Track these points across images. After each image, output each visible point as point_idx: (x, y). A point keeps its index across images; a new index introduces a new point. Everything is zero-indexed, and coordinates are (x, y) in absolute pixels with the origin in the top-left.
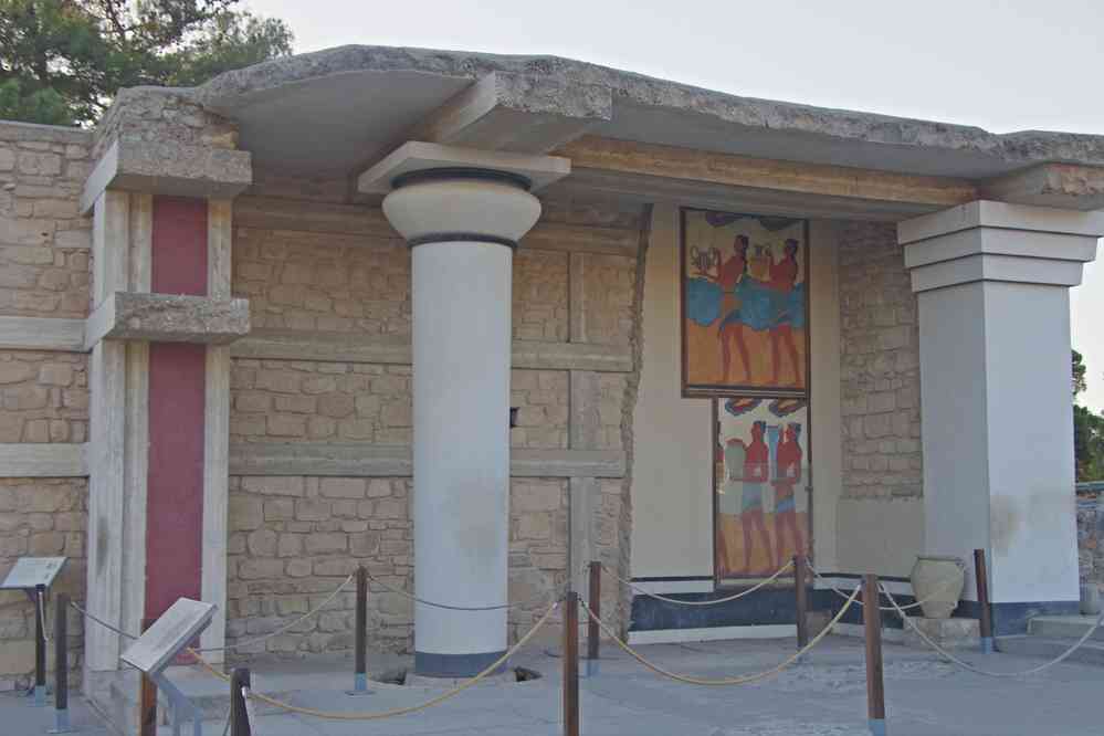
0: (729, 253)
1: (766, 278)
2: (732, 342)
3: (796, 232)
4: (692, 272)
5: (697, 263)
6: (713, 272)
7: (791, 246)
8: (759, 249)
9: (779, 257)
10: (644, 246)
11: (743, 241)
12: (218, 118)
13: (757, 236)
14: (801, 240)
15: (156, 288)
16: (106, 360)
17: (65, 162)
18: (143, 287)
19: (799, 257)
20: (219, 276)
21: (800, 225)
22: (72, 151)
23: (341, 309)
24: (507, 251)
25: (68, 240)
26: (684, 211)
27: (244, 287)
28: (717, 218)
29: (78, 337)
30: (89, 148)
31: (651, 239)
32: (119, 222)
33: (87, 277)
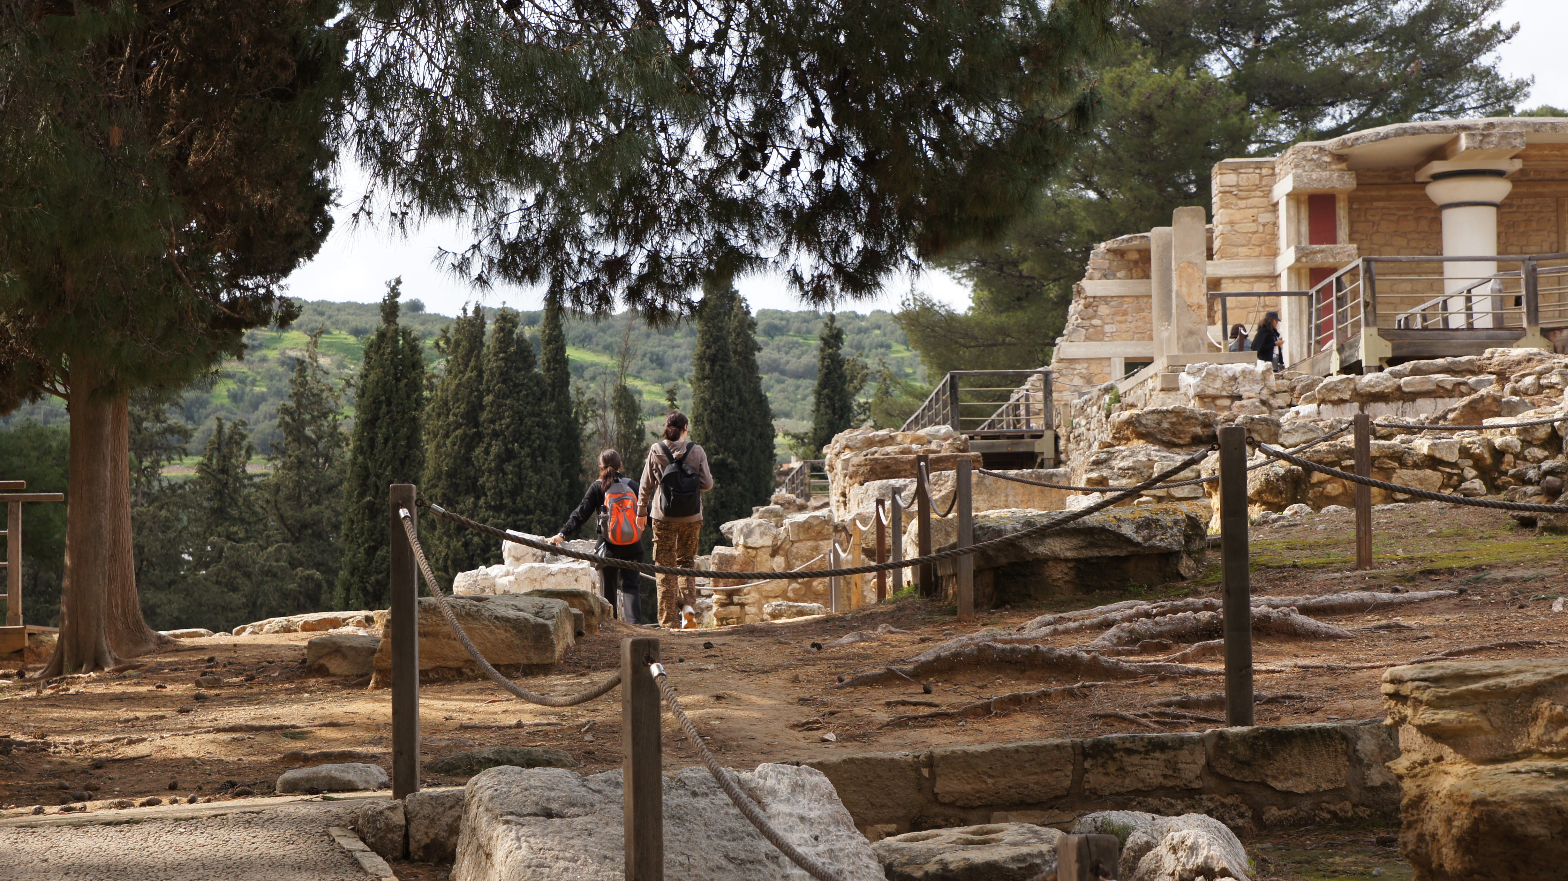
12: (1339, 158)
15: (1312, 242)
16: (1289, 279)
17: (1262, 177)
18: (1305, 243)
20: (1343, 232)
22: (1265, 171)
23: (1413, 244)
24: (1493, 210)
25: (1265, 217)
27: (1356, 236)
29: (1271, 268)
30: (1273, 169)
32: (1293, 212)
33: (1274, 236)
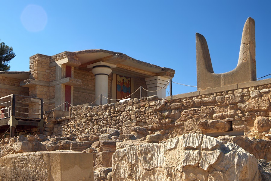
0: (122, 81)
1: (126, 85)
2: (122, 94)
3: (129, 79)
4: (118, 83)
5: (118, 82)
6: (120, 84)
7: (129, 81)
8: (125, 81)
9: (127, 83)
10: (112, 79)
11: (123, 80)
13: (125, 79)
14: (130, 80)
19: (130, 83)
21: (130, 78)
24: (108, 76)
26: (117, 74)
28: (121, 76)
31: (113, 78)
